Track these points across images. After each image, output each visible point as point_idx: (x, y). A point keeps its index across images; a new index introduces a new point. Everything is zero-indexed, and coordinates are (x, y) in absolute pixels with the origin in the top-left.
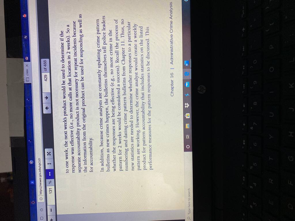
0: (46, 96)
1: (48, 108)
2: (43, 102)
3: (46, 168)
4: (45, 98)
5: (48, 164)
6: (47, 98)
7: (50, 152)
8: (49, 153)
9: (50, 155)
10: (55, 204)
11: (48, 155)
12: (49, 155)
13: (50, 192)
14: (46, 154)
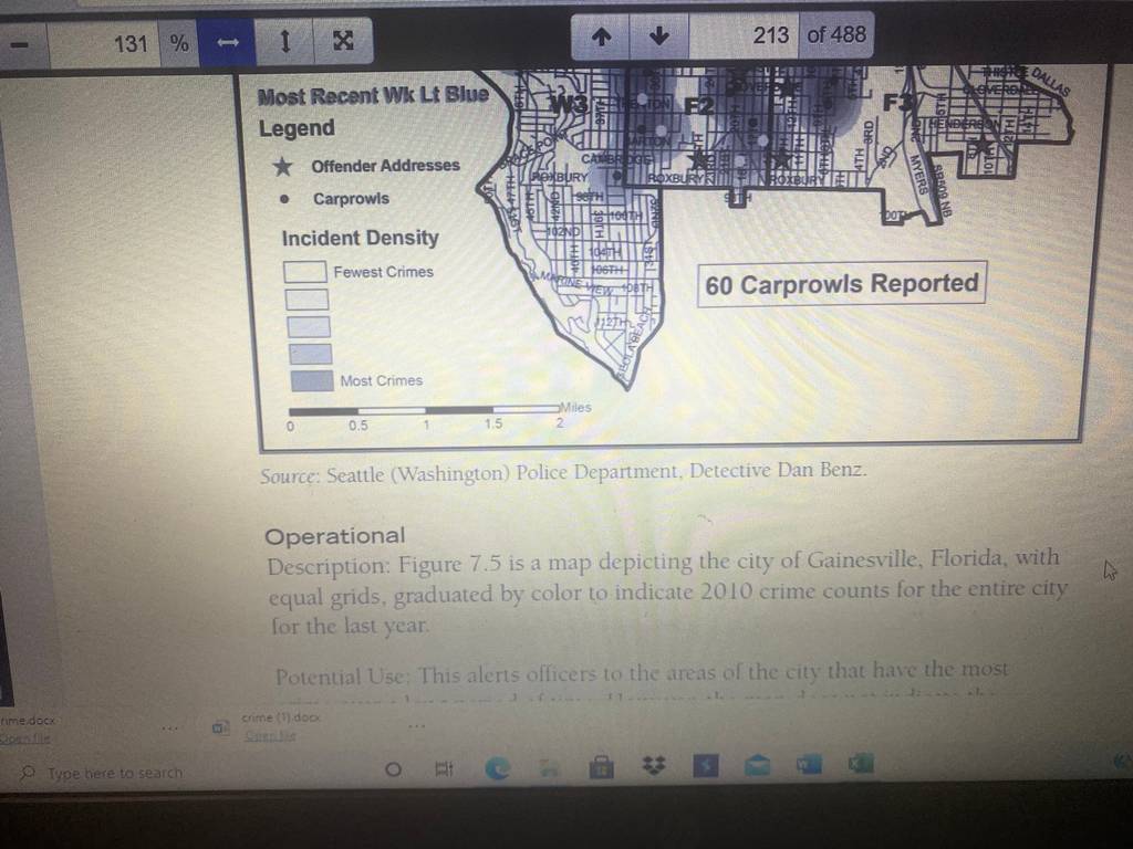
0: (667, 35)
1: (602, 44)
2: (634, 16)
3: (259, 24)
4: (659, 29)
5: (285, 34)
6: (659, 37)
7: (350, 47)
8: (349, 40)
9: (337, 47)
10: (55, 66)
11: (336, 34)
12: (338, 41)
13: (126, 44)
14: (342, 24)
